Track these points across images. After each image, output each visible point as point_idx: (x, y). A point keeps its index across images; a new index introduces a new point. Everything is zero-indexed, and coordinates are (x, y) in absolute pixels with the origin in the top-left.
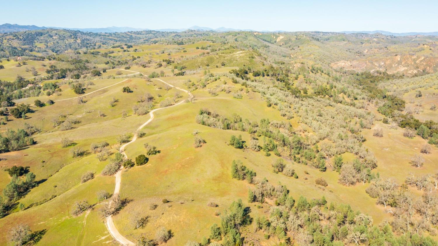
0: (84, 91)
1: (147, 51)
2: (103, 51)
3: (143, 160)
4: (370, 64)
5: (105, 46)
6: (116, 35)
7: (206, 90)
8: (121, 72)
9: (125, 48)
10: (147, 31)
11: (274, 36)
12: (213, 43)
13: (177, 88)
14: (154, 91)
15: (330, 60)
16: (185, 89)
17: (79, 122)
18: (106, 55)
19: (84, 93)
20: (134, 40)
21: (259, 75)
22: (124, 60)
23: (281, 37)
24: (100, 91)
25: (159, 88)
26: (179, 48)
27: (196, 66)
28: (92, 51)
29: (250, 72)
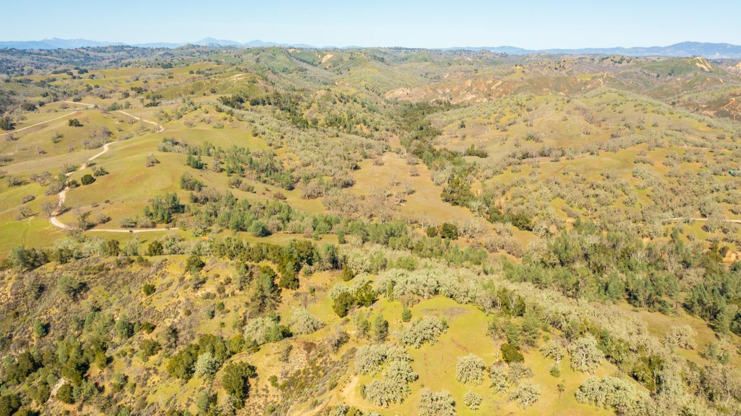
0: (13, 126)
1: (111, 78)
2: (37, 77)
3: (89, 180)
4: (431, 91)
5: (40, 71)
6: (59, 53)
7: (182, 121)
8: (67, 105)
9: (76, 73)
10: (116, 47)
11: (318, 54)
12: (218, 64)
13: (144, 121)
14: (113, 124)
15: (387, 87)
16: (155, 121)
17: (10, 160)
18: (42, 84)
19: (13, 129)
20: (92, 62)
21: (258, 104)
22: (73, 90)
23: (329, 56)
24: (37, 126)
25: (120, 121)
26: (163, 73)
27: (177, 95)
28: (19, 78)
29: (247, 100)
